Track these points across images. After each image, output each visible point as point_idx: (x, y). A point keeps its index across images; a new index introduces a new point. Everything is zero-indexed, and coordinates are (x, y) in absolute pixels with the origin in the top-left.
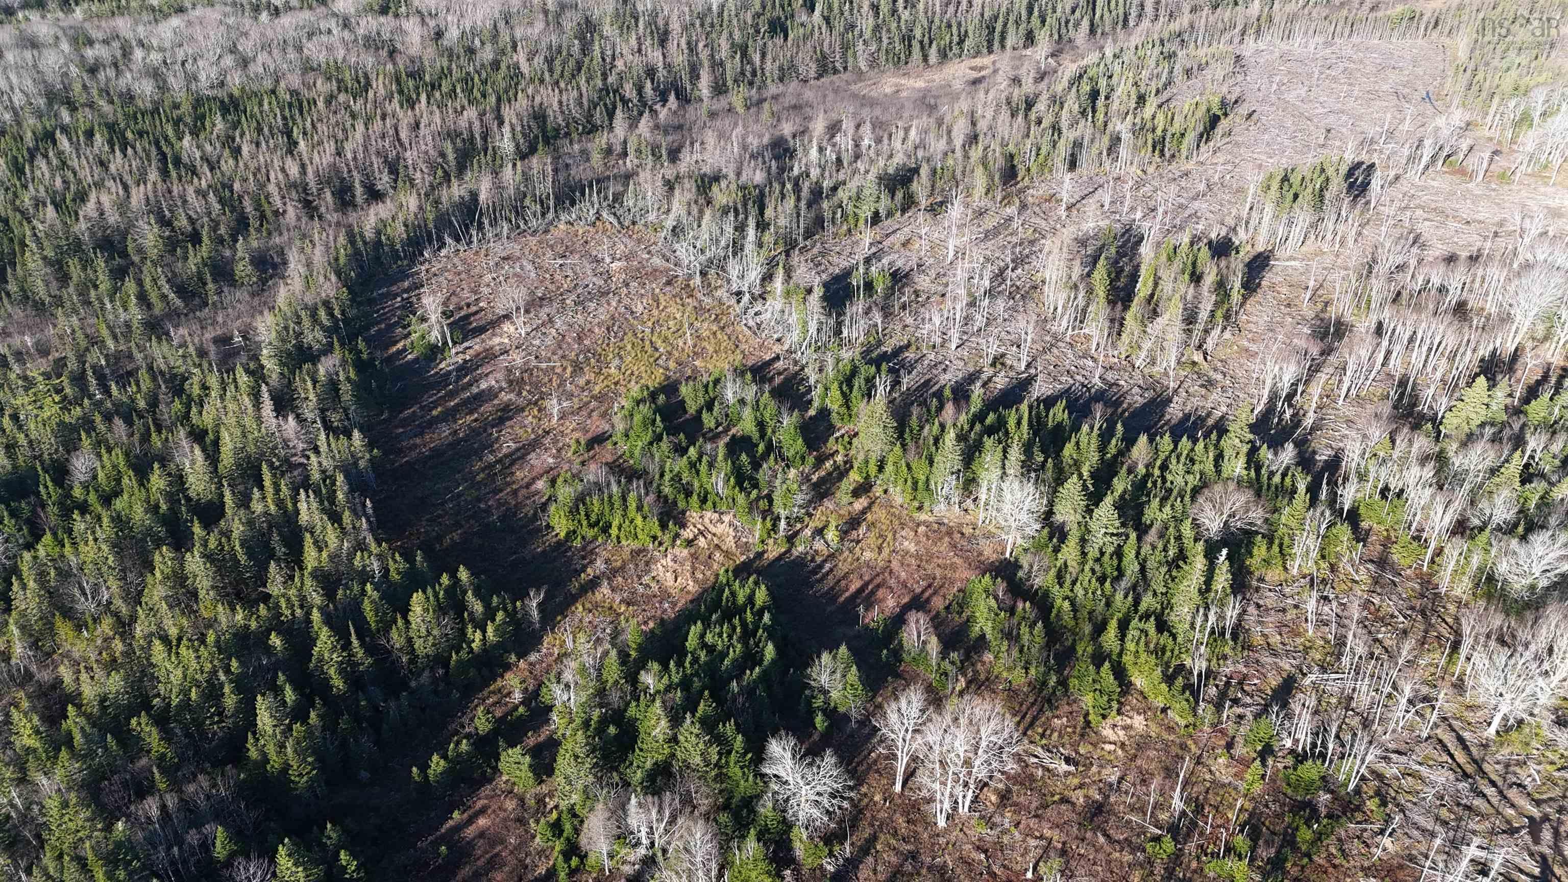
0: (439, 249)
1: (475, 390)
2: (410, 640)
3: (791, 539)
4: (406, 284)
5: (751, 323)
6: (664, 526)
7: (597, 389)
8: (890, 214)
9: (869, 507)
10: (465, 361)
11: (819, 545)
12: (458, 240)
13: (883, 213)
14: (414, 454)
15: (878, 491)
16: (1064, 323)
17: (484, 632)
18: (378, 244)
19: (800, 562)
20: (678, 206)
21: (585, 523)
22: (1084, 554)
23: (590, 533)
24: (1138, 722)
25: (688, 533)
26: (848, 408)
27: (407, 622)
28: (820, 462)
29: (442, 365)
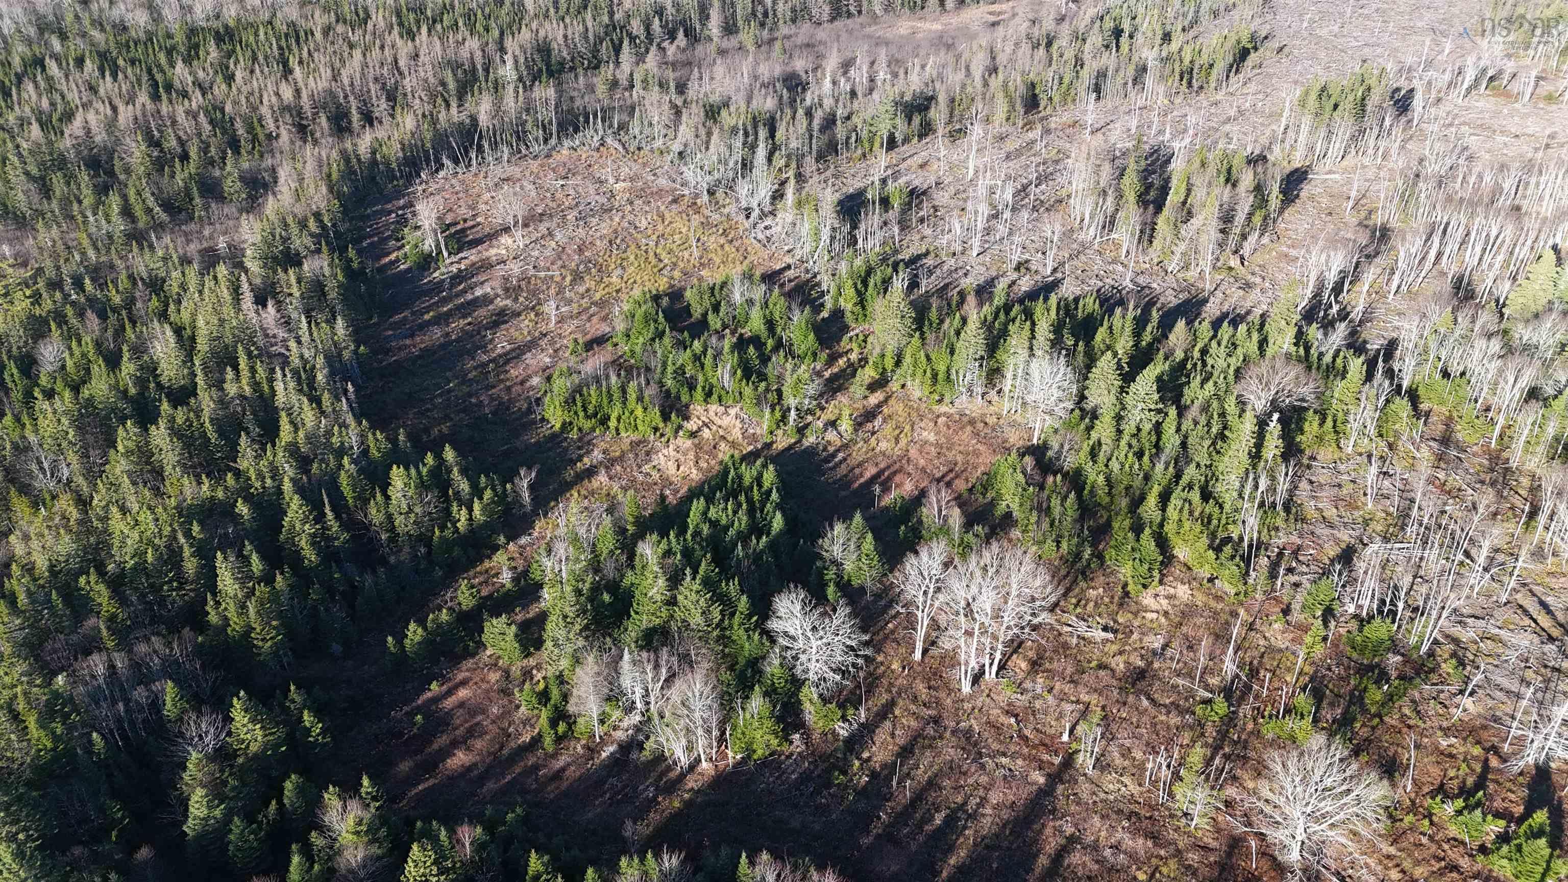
0: (437, 171)
1: (469, 297)
2: (390, 517)
3: (801, 431)
4: (402, 202)
5: (760, 236)
6: (666, 418)
7: (597, 296)
8: (907, 140)
9: (886, 400)
10: (460, 270)
11: (831, 435)
12: (456, 162)
13: (899, 137)
14: (403, 354)
15: (894, 386)
16: (1092, 232)
17: (470, 510)
18: (374, 162)
19: (811, 452)
20: (685, 131)
21: (581, 414)
22: (1119, 432)
23: (587, 425)
24: (1183, 592)
25: (692, 425)
26: (864, 308)
27: (388, 498)
28: (832, 359)
29: (436, 275)
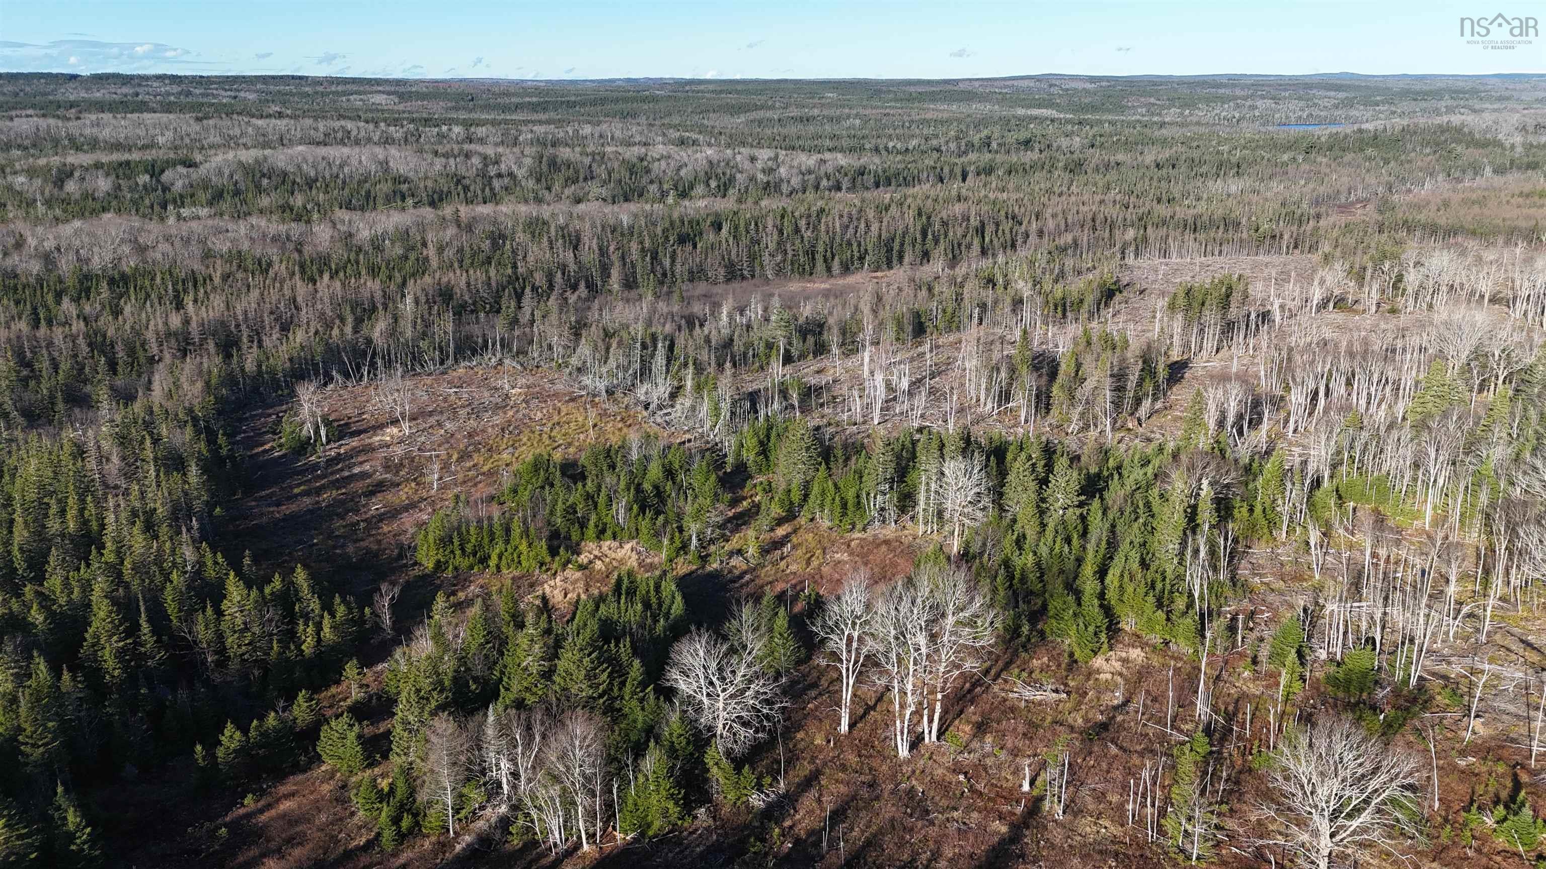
0: (325, 385)
1: (346, 474)
3: (704, 559)
4: (284, 407)
5: (659, 420)
6: (553, 552)
7: (486, 469)
8: (802, 356)
9: (795, 531)
10: (339, 454)
11: (736, 561)
12: (347, 376)
13: (795, 354)
14: (265, 519)
15: (802, 520)
17: (319, 628)
18: (259, 373)
19: (715, 576)
20: (585, 350)
21: (458, 552)
22: (1043, 525)
23: (464, 563)
24: (1136, 654)
25: (583, 558)
26: (767, 458)
27: (219, 613)
28: (734, 503)
29: (313, 458)
